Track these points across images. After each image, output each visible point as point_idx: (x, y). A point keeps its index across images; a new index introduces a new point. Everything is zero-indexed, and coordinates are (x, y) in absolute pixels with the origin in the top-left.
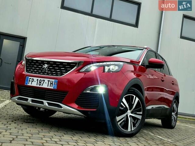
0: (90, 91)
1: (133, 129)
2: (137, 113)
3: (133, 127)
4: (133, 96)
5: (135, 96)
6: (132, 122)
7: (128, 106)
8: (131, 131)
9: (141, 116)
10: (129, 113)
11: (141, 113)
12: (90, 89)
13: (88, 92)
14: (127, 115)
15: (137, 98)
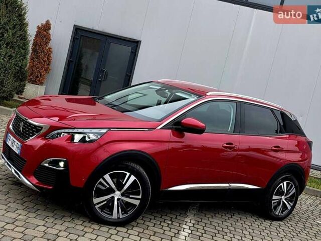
0: (49, 164)
1: (121, 217)
2: (131, 196)
3: (122, 214)
4: (126, 174)
5: (128, 174)
6: (120, 208)
7: (113, 186)
8: (119, 218)
9: (139, 201)
10: (117, 195)
11: (140, 197)
12: (48, 162)
13: (46, 165)
14: (113, 197)
15: (132, 176)
